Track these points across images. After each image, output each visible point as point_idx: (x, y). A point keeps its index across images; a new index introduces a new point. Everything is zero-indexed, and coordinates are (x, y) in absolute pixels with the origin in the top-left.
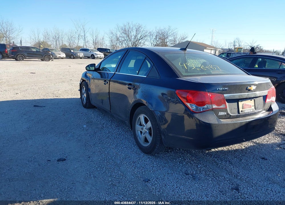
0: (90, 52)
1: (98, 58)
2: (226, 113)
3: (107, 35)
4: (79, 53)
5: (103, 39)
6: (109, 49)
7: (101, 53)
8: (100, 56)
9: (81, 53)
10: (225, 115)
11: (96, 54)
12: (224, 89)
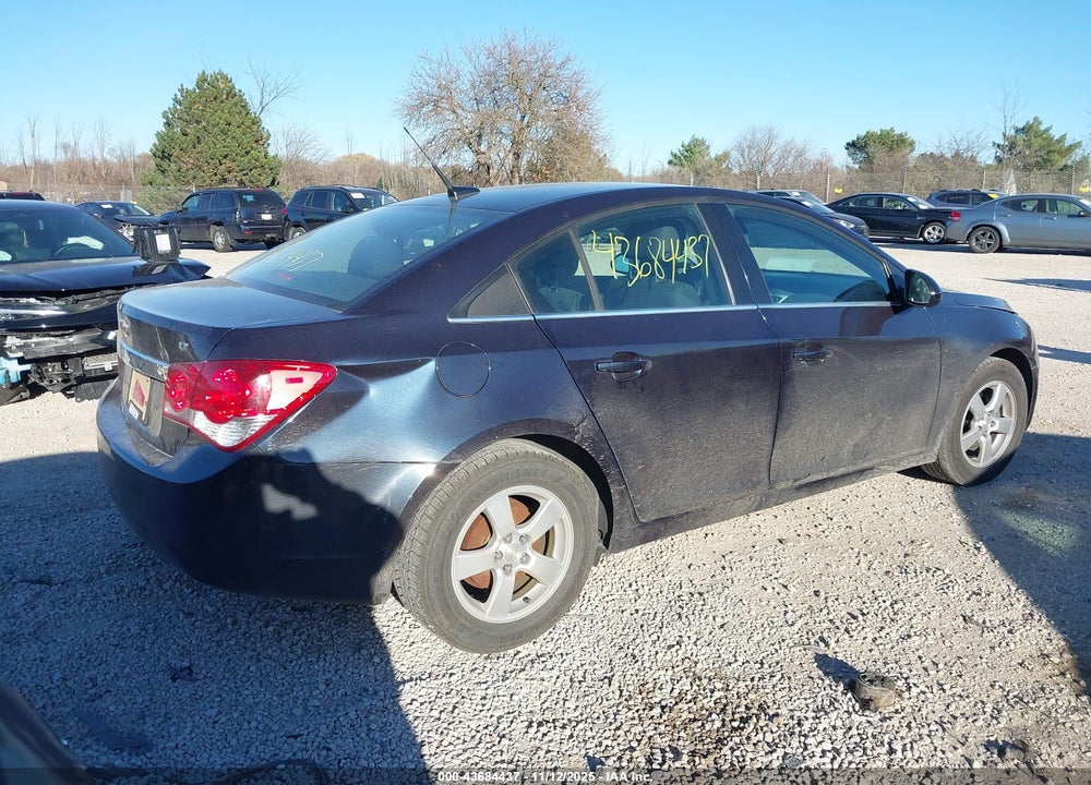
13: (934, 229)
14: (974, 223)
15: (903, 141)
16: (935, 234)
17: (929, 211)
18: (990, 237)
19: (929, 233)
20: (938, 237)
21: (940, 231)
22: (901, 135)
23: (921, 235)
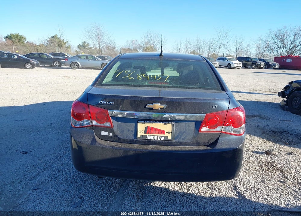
0: (228, 61)
1: (234, 67)
2: (111, 134)
3: (254, 43)
4: (214, 62)
5: (248, 46)
6: (251, 58)
7: (239, 62)
8: (237, 65)
9: (216, 62)
10: (111, 137)
11: (233, 63)
12: (108, 102)
13: (57, 63)
14: (72, 61)
15: (22, 37)
16: (57, 64)
17: (54, 58)
18: (76, 65)
19: (55, 64)
20: (58, 65)
21: (58, 64)
22: (21, 36)
23: (53, 65)
